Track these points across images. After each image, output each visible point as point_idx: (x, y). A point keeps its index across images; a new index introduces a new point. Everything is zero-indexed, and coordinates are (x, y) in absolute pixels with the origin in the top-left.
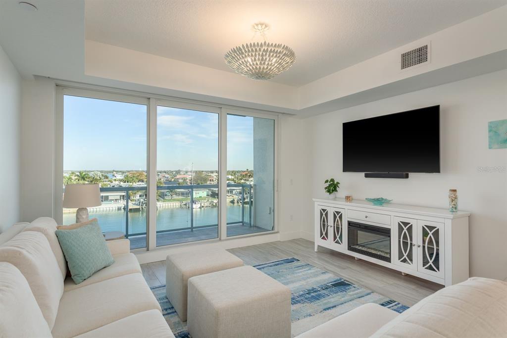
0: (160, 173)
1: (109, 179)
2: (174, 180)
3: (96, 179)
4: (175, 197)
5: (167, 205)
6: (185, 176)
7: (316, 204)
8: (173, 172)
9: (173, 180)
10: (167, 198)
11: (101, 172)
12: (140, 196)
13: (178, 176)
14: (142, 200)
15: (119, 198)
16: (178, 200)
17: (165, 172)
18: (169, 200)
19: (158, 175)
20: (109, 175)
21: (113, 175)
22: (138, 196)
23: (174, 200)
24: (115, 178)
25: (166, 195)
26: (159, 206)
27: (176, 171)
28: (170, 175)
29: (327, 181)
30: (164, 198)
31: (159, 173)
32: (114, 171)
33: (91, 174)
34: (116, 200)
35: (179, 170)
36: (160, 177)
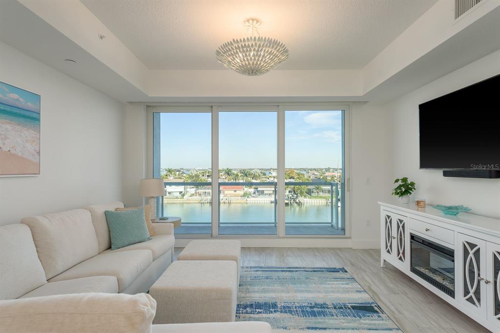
0: (311, 170)
1: (267, 176)
2: (323, 178)
3: (256, 176)
4: (321, 194)
5: (313, 201)
6: (333, 174)
7: (382, 208)
8: (323, 169)
9: (321, 177)
10: (314, 195)
11: (260, 169)
12: (289, 192)
13: (327, 174)
14: (290, 195)
15: (272, 193)
16: (324, 198)
17: (315, 170)
18: (315, 197)
19: (308, 172)
20: (267, 173)
21: (270, 173)
22: (288, 191)
23: (321, 197)
24: (271, 175)
25: (313, 192)
26: (306, 202)
27: (326, 169)
28: (319, 173)
29: (397, 181)
30: (310, 195)
31: (309, 171)
32: (271, 169)
33: (252, 172)
34: (270, 194)
35: (329, 168)
36: (310, 174)
